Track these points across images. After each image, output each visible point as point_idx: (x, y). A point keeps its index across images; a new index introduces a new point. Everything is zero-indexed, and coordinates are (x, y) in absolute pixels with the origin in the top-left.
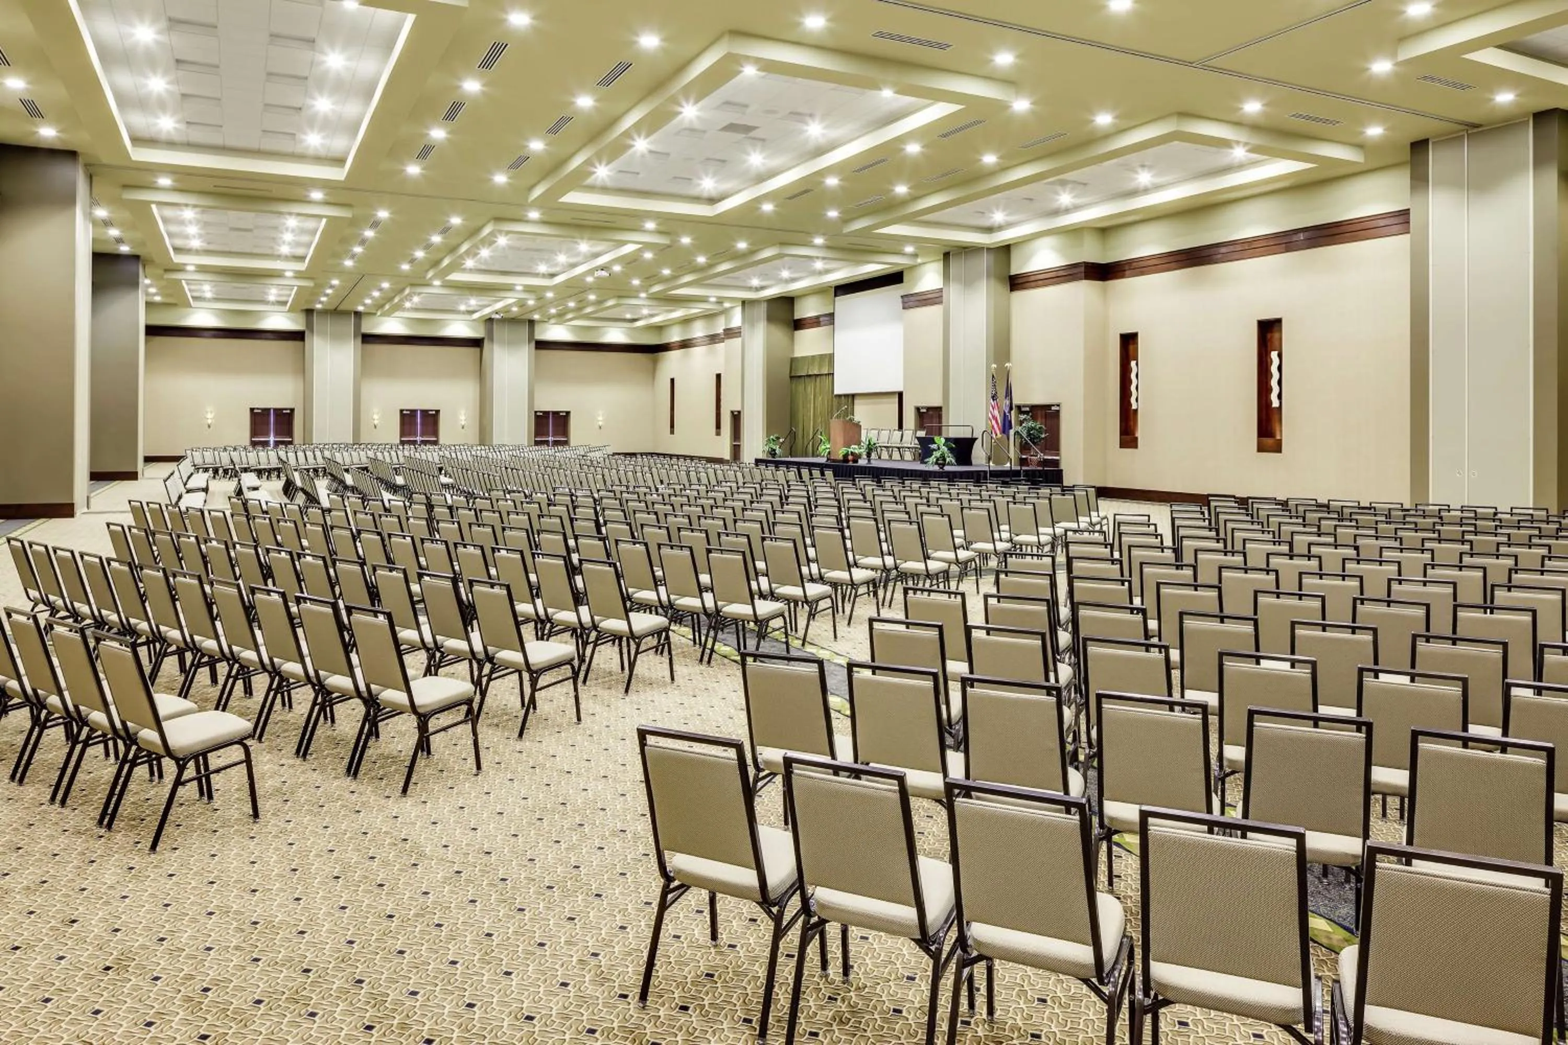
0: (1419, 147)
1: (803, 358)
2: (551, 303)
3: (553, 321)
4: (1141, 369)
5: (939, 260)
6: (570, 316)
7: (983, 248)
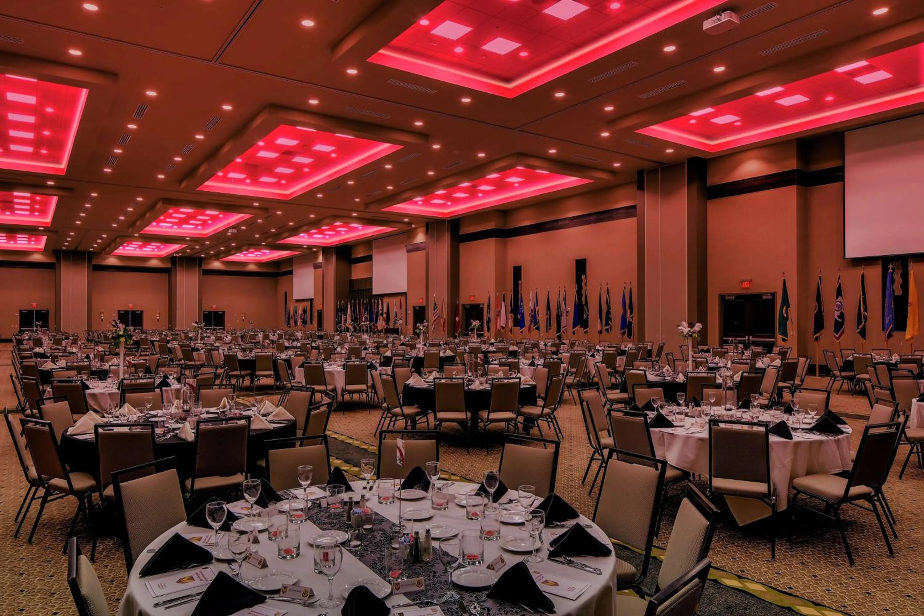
0: (640, 174)
1: (356, 280)
2: (210, 248)
3: (213, 258)
4: (523, 283)
5: (423, 226)
6: (222, 255)
7: (444, 220)
